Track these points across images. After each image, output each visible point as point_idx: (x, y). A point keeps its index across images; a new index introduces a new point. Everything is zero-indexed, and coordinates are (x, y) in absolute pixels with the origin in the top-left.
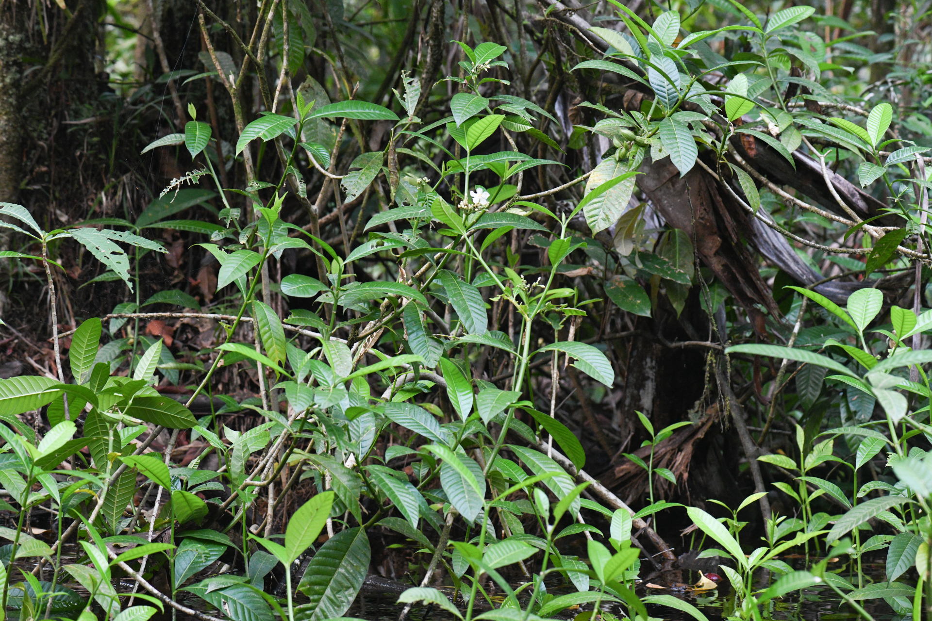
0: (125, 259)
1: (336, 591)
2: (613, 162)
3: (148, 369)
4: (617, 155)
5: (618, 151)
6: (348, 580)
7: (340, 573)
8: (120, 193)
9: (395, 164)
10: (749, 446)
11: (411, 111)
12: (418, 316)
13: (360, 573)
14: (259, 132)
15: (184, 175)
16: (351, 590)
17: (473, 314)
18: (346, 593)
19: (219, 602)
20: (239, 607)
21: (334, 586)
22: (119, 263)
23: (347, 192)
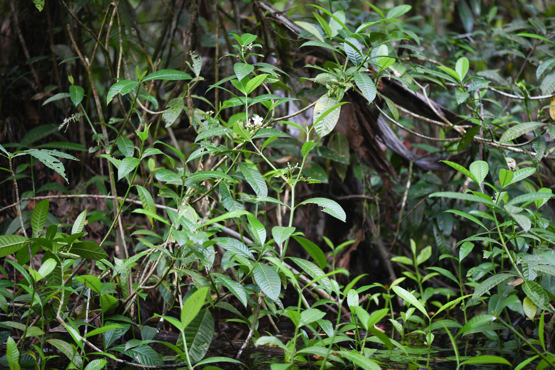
0: (61, 165)
1: (197, 345)
2: (327, 97)
3: (80, 226)
4: (329, 93)
5: (329, 91)
6: (204, 339)
7: (198, 335)
8: (6, 128)
9: (191, 104)
10: (385, 253)
11: (197, 74)
12: (227, 189)
13: (210, 334)
14: (118, 90)
15: (71, 117)
16: (206, 344)
17: (259, 186)
18: (203, 346)
19: (133, 355)
20: (144, 357)
21: (196, 342)
22: (59, 168)
23: (166, 121)
